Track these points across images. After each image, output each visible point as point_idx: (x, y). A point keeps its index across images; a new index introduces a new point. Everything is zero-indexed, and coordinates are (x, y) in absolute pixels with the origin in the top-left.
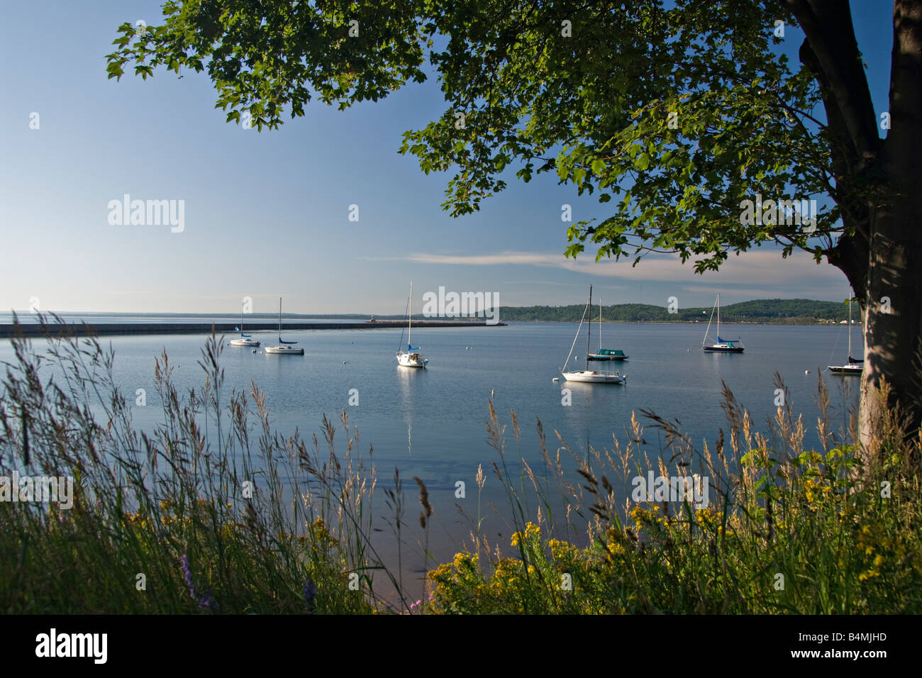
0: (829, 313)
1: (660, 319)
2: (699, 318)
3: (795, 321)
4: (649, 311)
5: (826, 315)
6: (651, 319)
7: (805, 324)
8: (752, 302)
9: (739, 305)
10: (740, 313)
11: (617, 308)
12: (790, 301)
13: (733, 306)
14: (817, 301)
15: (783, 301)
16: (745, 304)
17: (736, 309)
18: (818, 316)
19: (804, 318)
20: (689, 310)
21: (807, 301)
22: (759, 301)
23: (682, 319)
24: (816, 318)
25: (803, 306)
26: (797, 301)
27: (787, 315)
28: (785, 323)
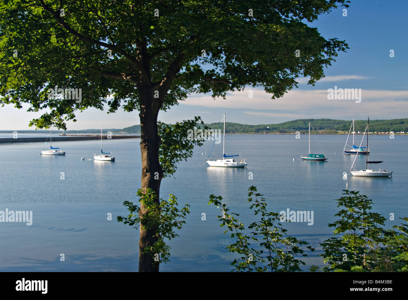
0: (344, 127)
1: (242, 131)
2: (265, 131)
3: (324, 132)
4: (234, 127)
5: (342, 128)
6: (236, 131)
7: (330, 134)
8: (296, 121)
9: (289, 123)
10: (289, 128)
11: (214, 125)
12: (319, 120)
13: (285, 124)
14: (336, 120)
15: (315, 120)
16: (292, 122)
17: (287, 125)
18: (338, 129)
19: (329, 131)
20: (258, 126)
21: (329, 120)
22: (301, 120)
23: (256, 132)
24: (336, 130)
25: (327, 123)
26: (323, 120)
27: (317, 128)
28: (318, 134)
